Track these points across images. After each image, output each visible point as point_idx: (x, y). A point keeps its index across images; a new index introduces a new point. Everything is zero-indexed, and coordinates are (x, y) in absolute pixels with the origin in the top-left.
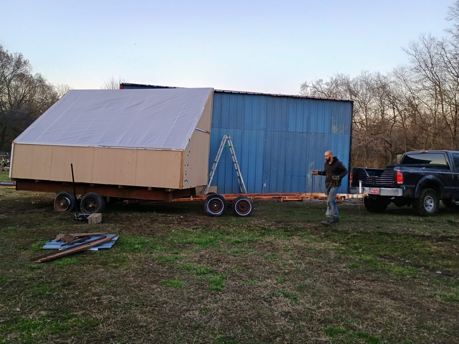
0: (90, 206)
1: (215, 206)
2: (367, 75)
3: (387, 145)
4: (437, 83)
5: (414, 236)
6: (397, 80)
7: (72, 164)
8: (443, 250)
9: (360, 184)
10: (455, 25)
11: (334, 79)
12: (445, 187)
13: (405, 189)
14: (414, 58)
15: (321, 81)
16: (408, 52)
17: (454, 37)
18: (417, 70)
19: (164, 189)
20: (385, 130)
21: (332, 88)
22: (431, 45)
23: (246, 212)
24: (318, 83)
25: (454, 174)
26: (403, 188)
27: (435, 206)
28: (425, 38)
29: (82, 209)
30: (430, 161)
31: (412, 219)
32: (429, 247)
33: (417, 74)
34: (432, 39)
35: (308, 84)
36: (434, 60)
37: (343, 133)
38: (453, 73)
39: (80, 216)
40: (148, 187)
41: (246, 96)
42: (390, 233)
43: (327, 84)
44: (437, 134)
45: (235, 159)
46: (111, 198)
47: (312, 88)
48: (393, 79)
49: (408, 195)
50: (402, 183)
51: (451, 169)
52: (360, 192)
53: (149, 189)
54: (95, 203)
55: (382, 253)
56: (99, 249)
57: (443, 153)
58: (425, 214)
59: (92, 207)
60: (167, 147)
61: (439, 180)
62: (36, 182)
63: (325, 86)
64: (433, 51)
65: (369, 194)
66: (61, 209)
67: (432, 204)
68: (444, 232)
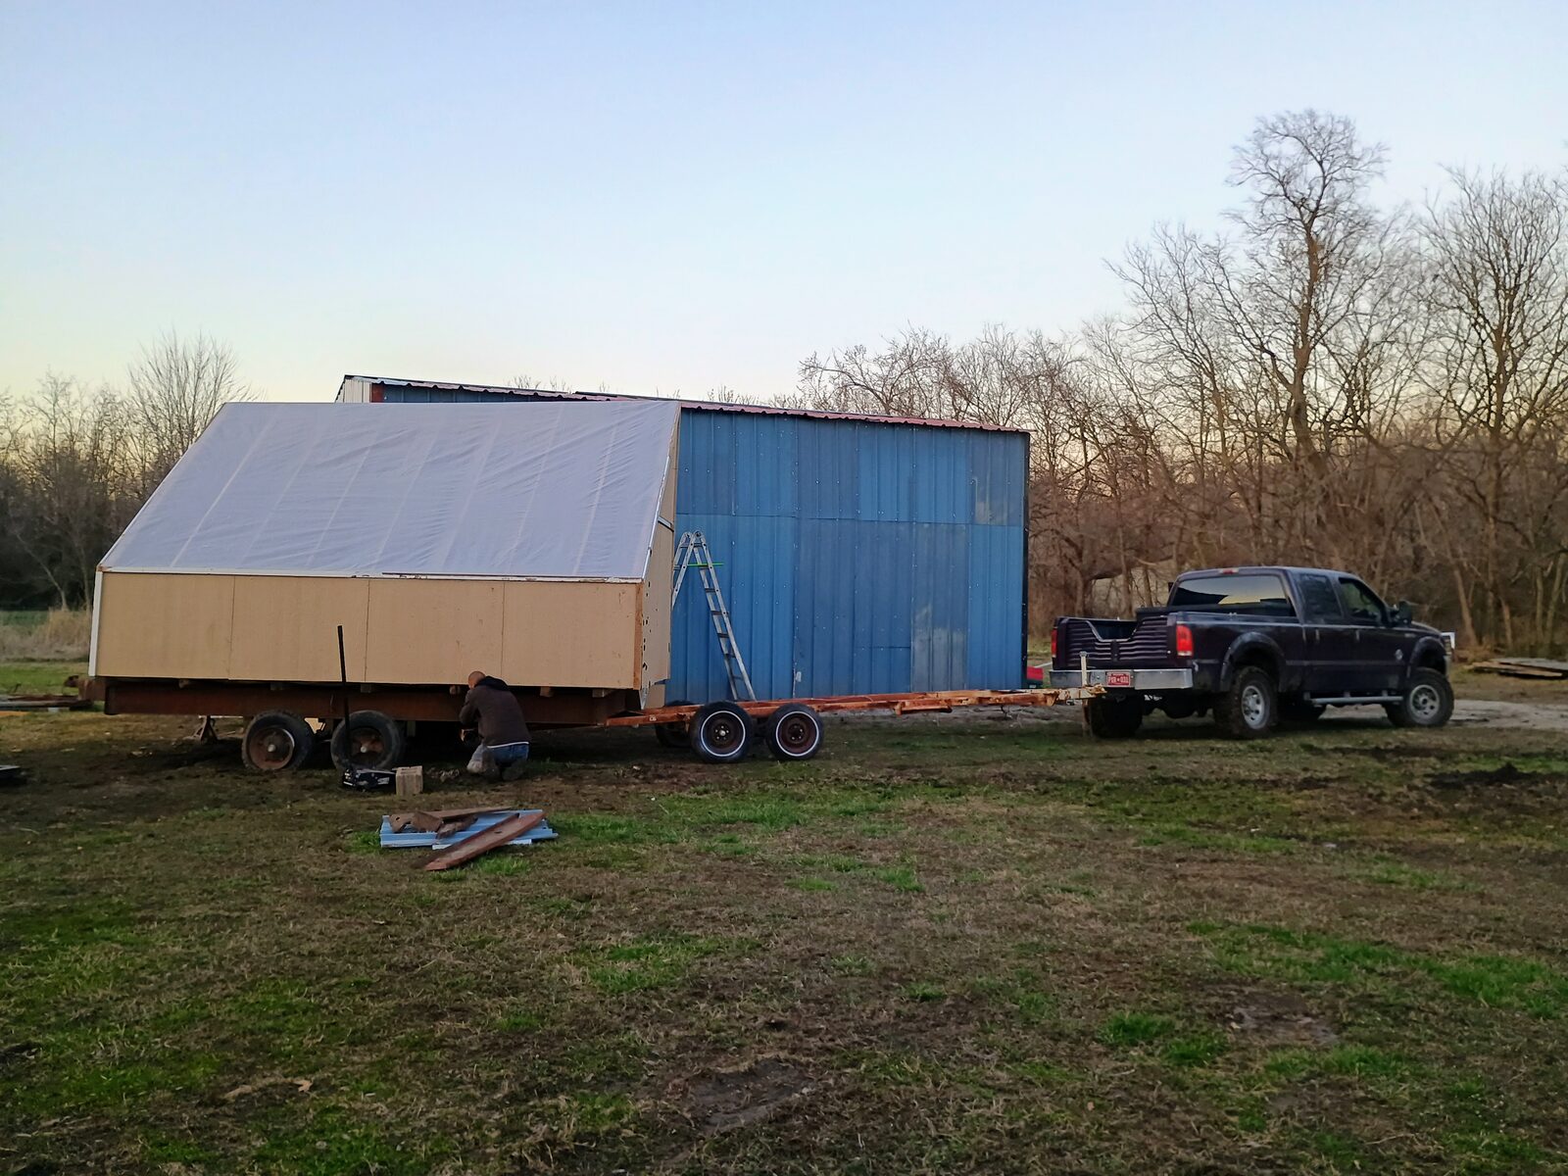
0: (363, 749)
1: (723, 733)
2: (1000, 339)
3: (1071, 552)
4: (1207, 367)
5: (1243, 782)
6: (1089, 353)
7: (340, 628)
8: (1319, 805)
9: (1083, 661)
10: (1251, 199)
11: (903, 345)
12: (1289, 663)
13: (1197, 668)
14: (1141, 292)
15: (860, 350)
16: (1121, 273)
17: (1248, 232)
18: (1148, 325)
19: (589, 691)
20: (1062, 506)
21: (896, 372)
22: (1187, 254)
23: (803, 748)
24: (851, 357)
25: (1307, 629)
26: (1193, 667)
27: (1268, 714)
28: (1169, 234)
29: (339, 762)
30: (1222, 597)
31: (1219, 745)
32: (1284, 801)
33: (1152, 341)
34: (1192, 239)
35: (822, 360)
36: (1196, 300)
37: (1005, 523)
38: (1249, 339)
39: (363, 777)
40: (539, 688)
41: (740, 420)
42: (1185, 778)
43: (879, 361)
44: (1208, 517)
45: (718, 601)
46: (418, 723)
47: (835, 374)
48: (1081, 350)
49: (1205, 686)
50: (1189, 653)
51: (1299, 615)
52: (1085, 683)
53: (543, 693)
54: (377, 740)
55: (1194, 819)
56: (535, 841)
57: (1277, 573)
58: (1246, 734)
59: (369, 753)
60: (593, 573)
61: (1273, 643)
62: (181, 685)
63: (875, 369)
64: (1194, 273)
65: (1106, 689)
66: (269, 763)
67: (1260, 707)
68: (1306, 770)
